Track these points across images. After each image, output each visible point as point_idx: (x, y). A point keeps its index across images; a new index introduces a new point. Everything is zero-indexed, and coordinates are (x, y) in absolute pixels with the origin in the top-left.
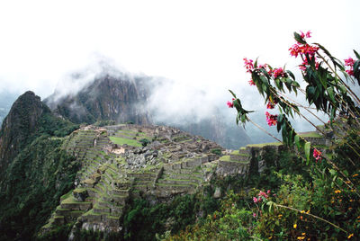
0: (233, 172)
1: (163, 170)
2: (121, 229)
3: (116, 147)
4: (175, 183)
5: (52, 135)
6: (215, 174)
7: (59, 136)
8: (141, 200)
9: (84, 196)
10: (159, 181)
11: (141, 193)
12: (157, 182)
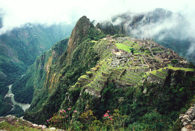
0: (155, 81)
1: (125, 70)
2: (100, 96)
3: (118, 51)
4: (129, 79)
5: (93, 39)
6: (146, 80)
7: (96, 40)
8: (112, 84)
9: (91, 76)
10: (122, 76)
11: (113, 81)
12: (121, 76)
